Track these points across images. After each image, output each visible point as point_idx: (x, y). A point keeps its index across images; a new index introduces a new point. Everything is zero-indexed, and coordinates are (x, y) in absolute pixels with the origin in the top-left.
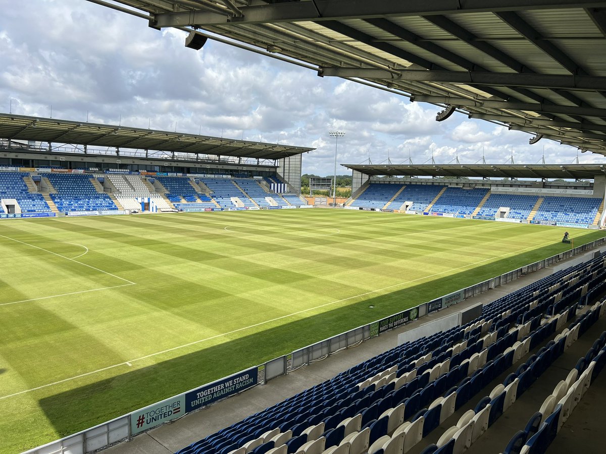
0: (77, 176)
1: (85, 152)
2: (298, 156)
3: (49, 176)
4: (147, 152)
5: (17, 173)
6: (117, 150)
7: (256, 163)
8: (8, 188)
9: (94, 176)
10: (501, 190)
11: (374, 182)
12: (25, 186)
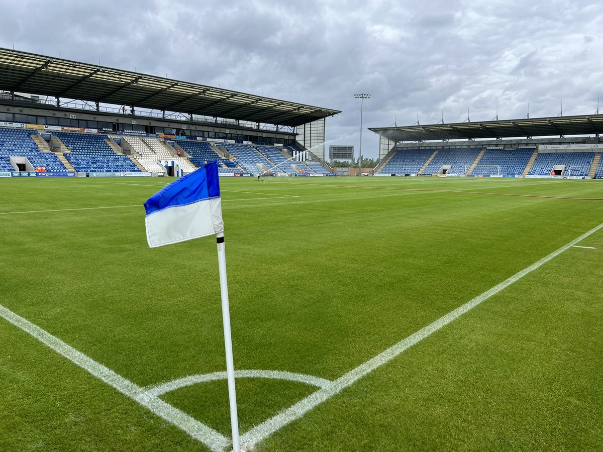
0: (90, 137)
1: (97, 109)
2: (321, 121)
3: (60, 135)
4: (164, 112)
5: (23, 130)
6: (131, 109)
7: (275, 129)
8: (15, 145)
9: (109, 137)
10: (550, 148)
11: (401, 149)
12: (35, 144)
